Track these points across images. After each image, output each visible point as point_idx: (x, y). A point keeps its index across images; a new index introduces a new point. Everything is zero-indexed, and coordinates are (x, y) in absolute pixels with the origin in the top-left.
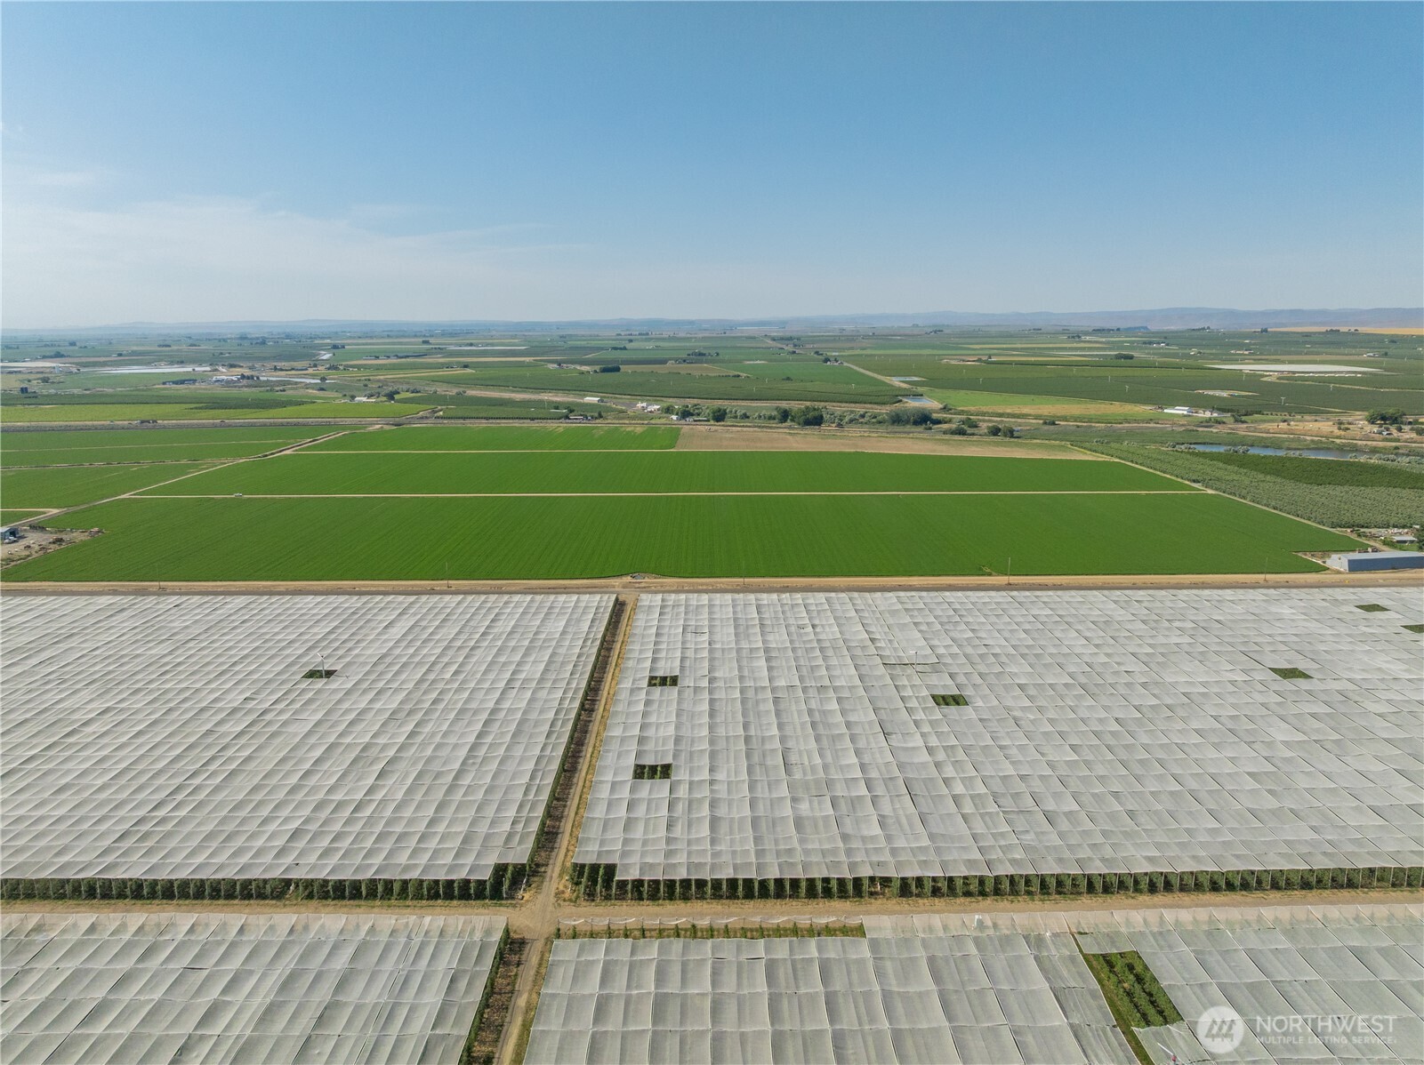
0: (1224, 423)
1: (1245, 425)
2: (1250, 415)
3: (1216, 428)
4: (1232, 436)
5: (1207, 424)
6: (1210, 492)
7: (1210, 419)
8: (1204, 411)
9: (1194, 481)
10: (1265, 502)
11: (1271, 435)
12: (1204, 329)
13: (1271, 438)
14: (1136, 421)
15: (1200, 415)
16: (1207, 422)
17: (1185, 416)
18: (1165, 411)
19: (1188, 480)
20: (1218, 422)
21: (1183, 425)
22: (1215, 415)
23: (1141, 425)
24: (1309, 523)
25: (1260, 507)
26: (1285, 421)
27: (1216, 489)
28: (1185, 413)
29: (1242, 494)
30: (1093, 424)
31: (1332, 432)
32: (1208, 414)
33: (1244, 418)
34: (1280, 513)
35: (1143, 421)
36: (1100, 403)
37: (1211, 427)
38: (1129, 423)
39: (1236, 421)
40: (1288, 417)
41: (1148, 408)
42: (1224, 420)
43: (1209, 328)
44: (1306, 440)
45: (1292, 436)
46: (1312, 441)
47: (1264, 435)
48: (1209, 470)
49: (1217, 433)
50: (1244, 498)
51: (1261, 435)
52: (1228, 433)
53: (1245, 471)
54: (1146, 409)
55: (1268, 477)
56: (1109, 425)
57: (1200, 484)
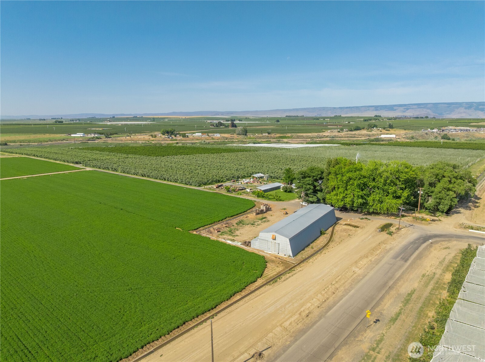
0: (101, 138)
1: (111, 139)
2: (112, 135)
3: (97, 141)
4: (105, 143)
5: (92, 139)
6: (88, 169)
7: (94, 137)
8: (91, 134)
9: (77, 163)
10: (133, 171)
11: (123, 142)
12: (93, 117)
13: (124, 143)
14: (55, 140)
15: (89, 136)
16: (92, 138)
17: (82, 137)
18: (72, 135)
19: (73, 163)
20: (97, 138)
21: (80, 141)
22: (96, 135)
23: (58, 142)
24: (177, 184)
25: (130, 175)
26: (128, 136)
27: (93, 167)
28: (82, 136)
29: (114, 167)
30: (31, 143)
31: (149, 139)
32: (93, 135)
33: (109, 136)
34: (148, 179)
35: (59, 140)
36: (38, 135)
37: (95, 140)
38: (52, 141)
39: (106, 137)
40: (129, 135)
41: (63, 135)
42: (101, 137)
43: (95, 117)
44: (139, 143)
45: (133, 142)
46: (142, 143)
47: (121, 142)
48: (89, 155)
49: (98, 143)
50: (116, 170)
51: (119, 142)
52: (103, 142)
53: (114, 153)
54: (63, 136)
55: (130, 156)
56: (40, 143)
57: (81, 165)
